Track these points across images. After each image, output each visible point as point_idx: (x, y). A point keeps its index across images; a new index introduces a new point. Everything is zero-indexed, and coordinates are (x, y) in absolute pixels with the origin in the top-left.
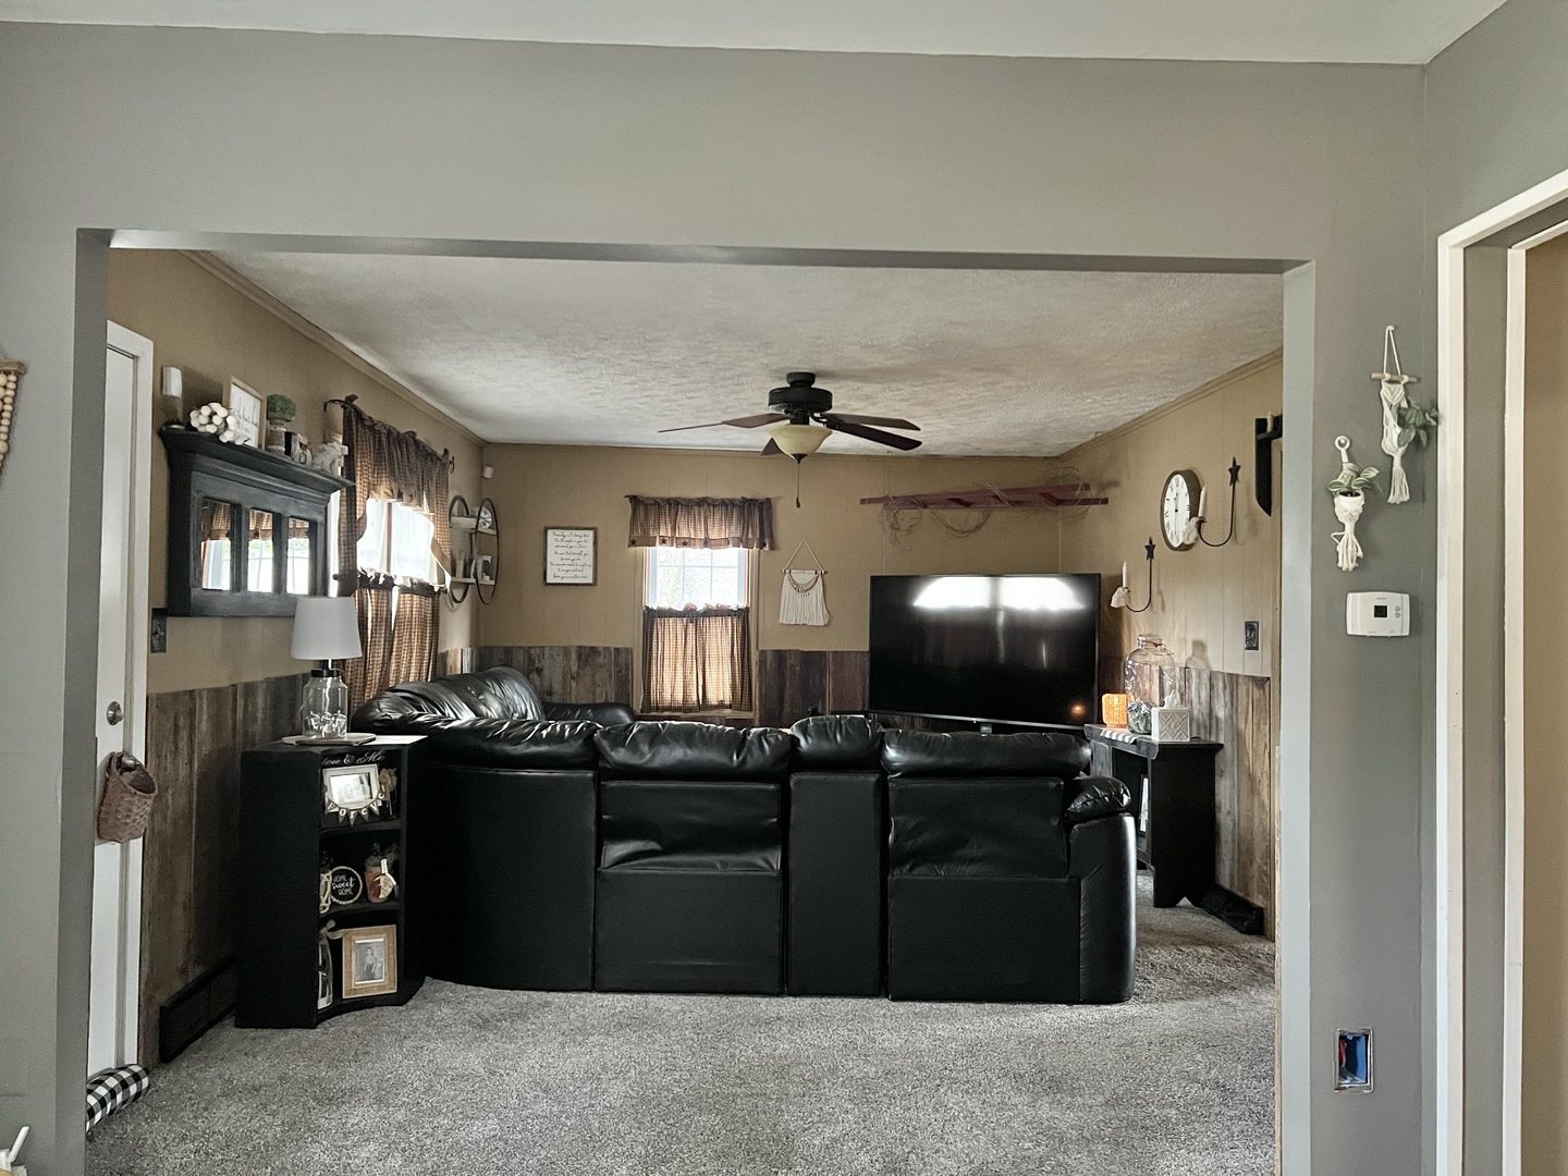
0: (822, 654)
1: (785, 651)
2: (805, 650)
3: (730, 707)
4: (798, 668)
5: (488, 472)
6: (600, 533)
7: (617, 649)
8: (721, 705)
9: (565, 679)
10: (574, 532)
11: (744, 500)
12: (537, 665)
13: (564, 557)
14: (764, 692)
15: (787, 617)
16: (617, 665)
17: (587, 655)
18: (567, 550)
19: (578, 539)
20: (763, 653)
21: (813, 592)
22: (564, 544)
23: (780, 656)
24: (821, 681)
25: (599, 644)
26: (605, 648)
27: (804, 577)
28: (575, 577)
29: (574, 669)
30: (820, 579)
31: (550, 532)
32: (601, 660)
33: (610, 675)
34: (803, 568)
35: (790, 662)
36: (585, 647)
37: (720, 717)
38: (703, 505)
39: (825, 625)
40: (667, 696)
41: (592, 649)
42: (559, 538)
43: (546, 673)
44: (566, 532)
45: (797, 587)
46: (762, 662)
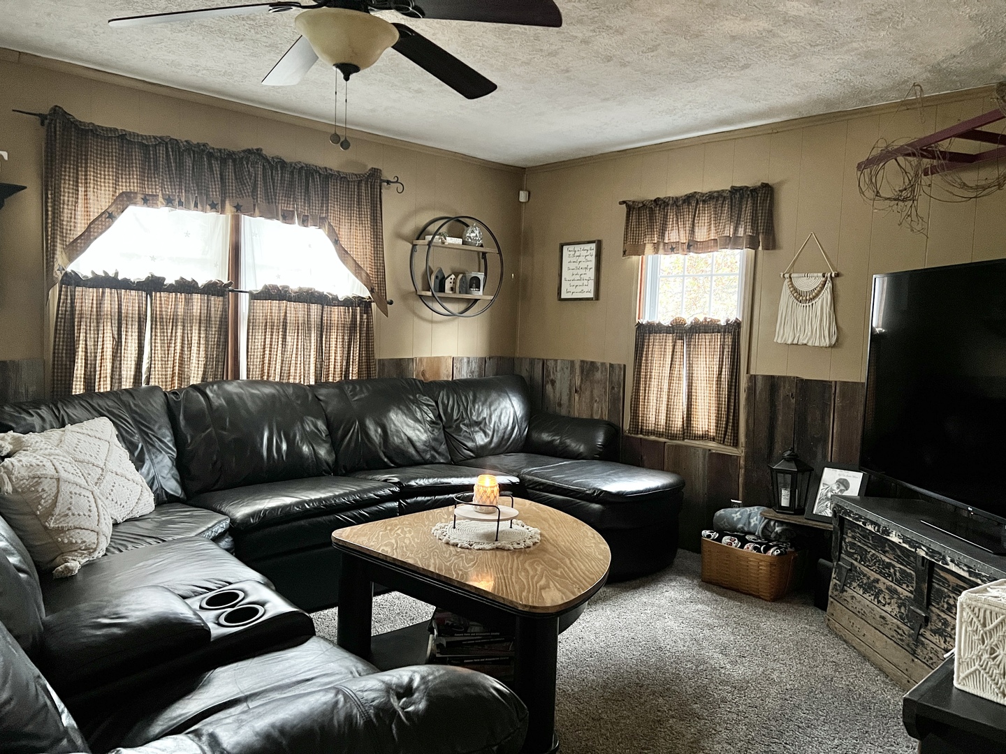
0: (824, 385)
1: (779, 377)
2: (805, 377)
3: (714, 439)
4: (793, 401)
5: (523, 197)
6: (604, 245)
7: (611, 365)
8: (704, 437)
9: (570, 392)
10: (582, 246)
11: (734, 190)
12: (552, 377)
13: (575, 272)
14: (751, 426)
15: (785, 335)
16: (611, 382)
17: (588, 369)
18: (576, 264)
19: (584, 253)
20: (753, 379)
21: (818, 301)
22: (575, 259)
23: (773, 383)
24: (823, 419)
25: (598, 360)
26: (603, 364)
27: (807, 283)
28: (582, 292)
29: (578, 382)
30: (829, 285)
31: (565, 248)
32: (598, 375)
33: (605, 392)
34: (807, 271)
35: (782, 392)
36: (587, 362)
37: (704, 450)
38: (691, 203)
39: (831, 347)
40: (652, 419)
41: (592, 363)
42: (572, 253)
43: (558, 385)
44: (577, 247)
45: (798, 295)
46: (751, 390)
